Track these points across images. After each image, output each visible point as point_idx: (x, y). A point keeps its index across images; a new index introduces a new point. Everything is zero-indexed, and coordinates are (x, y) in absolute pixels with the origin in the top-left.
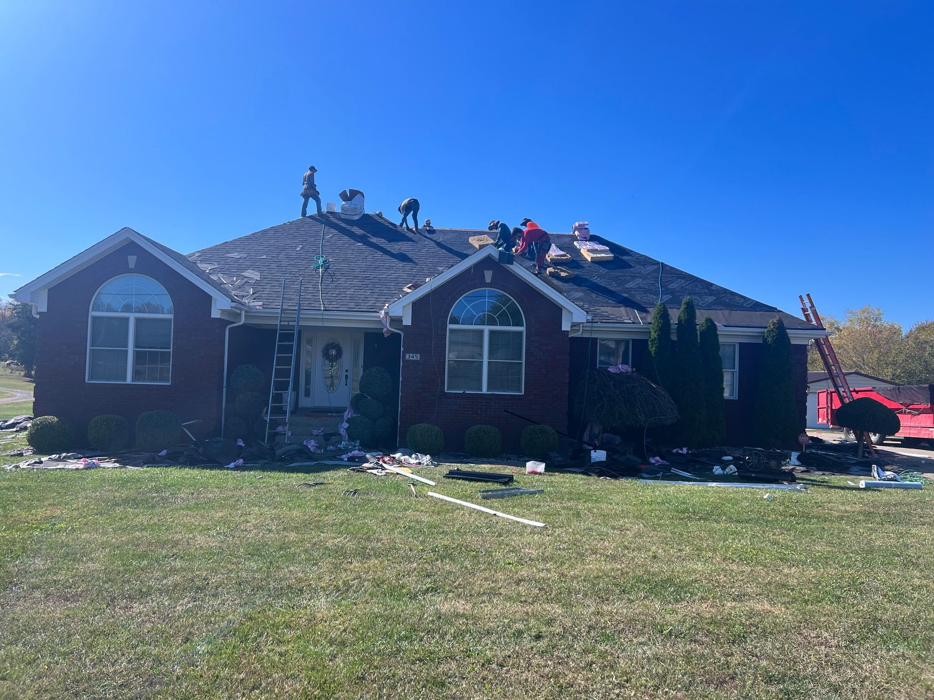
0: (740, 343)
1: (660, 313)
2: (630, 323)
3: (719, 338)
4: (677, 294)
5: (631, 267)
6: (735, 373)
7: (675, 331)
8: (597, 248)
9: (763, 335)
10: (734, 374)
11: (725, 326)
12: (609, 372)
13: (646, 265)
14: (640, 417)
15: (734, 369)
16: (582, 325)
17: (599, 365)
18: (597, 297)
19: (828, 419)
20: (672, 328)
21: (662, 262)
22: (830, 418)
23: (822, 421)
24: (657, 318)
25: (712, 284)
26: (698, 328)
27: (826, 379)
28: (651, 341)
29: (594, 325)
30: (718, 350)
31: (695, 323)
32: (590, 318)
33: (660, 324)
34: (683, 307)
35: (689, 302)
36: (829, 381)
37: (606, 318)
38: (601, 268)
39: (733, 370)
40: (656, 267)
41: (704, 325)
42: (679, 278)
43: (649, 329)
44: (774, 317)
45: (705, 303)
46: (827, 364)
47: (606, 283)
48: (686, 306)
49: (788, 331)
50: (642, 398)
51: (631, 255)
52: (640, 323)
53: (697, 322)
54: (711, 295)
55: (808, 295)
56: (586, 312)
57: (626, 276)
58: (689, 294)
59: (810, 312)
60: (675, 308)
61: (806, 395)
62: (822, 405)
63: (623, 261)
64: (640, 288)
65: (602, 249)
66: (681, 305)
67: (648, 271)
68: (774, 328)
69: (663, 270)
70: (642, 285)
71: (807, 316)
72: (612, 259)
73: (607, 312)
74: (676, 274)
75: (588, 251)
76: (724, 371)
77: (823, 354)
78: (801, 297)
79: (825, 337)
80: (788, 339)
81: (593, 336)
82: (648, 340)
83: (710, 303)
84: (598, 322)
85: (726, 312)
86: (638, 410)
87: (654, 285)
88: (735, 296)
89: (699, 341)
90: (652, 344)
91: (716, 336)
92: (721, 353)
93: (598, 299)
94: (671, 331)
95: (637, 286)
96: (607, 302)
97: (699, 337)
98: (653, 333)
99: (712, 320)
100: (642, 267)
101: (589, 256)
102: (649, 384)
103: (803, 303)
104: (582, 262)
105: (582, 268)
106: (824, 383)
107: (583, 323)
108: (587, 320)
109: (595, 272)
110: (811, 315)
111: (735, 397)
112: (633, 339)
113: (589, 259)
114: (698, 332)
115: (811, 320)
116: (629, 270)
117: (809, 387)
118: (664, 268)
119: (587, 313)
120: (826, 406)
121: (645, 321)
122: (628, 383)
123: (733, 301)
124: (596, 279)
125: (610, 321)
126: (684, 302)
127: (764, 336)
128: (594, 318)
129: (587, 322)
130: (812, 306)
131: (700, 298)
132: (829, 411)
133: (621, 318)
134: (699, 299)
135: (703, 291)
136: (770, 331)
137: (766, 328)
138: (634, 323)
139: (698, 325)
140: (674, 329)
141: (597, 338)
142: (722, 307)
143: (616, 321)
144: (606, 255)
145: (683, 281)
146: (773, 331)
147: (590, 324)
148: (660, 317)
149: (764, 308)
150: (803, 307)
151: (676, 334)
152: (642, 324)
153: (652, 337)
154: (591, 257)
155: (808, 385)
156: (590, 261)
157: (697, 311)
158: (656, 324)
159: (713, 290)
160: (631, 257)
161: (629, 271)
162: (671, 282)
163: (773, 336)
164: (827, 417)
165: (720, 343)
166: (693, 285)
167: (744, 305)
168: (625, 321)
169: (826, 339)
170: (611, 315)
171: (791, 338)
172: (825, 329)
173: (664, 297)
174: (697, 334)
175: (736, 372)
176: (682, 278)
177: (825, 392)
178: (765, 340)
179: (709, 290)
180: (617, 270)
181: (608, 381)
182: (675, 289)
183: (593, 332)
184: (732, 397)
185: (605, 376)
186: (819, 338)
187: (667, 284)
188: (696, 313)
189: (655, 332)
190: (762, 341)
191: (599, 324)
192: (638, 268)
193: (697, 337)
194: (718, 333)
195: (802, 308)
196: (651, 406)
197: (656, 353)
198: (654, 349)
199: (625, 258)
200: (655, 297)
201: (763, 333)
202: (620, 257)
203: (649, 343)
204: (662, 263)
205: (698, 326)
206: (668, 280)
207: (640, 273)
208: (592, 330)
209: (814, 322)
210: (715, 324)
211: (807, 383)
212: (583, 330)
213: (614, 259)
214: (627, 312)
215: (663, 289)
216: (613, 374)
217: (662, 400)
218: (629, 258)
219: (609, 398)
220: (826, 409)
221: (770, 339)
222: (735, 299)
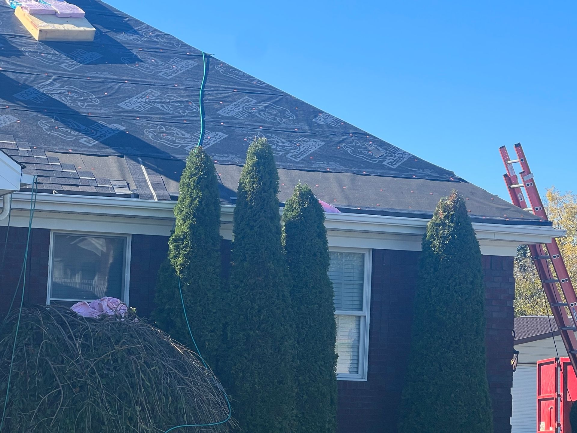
0: (375, 252)
1: (196, 175)
2: (129, 196)
3: (328, 238)
4: (239, 131)
5: (134, 59)
6: (362, 319)
7: (231, 219)
8: (54, 8)
9: (423, 233)
10: (359, 321)
11: (343, 210)
12: (75, 315)
13: (170, 58)
14: (144, 426)
15: (361, 309)
16: (9, 195)
17: (53, 296)
18: (52, 128)
19: (559, 425)
20: (222, 210)
21: (208, 53)
22: (561, 422)
23: (547, 427)
24: (189, 185)
25: (316, 112)
26: (282, 214)
27: (552, 335)
28: (175, 240)
29: (40, 197)
30: (326, 266)
31: (276, 201)
32: (28, 179)
33: (196, 202)
34: (250, 161)
35: (262, 151)
36: (559, 338)
37: (73, 182)
38: (64, 57)
39: (359, 313)
40: (192, 63)
41: (296, 205)
42: (245, 92)
43: (171, 211)
44: (448, 194)
45: (301, 154)
46: (555, 303)
47: (77, 97)
48: (255, 160)
49: (475, 226)
50: (150, 381)
51: (136, 32)
52: (151, 197)
53: (281, 197)
54: (314, 135)
55: (518, 146)
56: (20, 164)
57: (122, 82)
58: (266, 131)
59: (521, 184)
60: (234, 164)
61: (511, 370)
62: (547, 392)
63: (118, 45)
64: (153, 111)
65: (68, 11)
66: (245, 157)
67: (174, 72)
68: (446, 217)
69: (210, 72)
70: (159, 106)
71: (514, 193)
72: (91, 38)
73: (74, 167)
74: (238, 84)
75: (35, 13)
76: (338, 315)
77: (546, 279)
78: (503, 148)
79: (550, 241)
80: (476, 244)
81: (38, 224)
82: (168, 238)
83: (310, 155)
84: (51, 191)
85: (346, 177)
86: (138, 408)
87: (186, 108)
88: (367, 140)
89: (284, 244)
90: (177, 248)
91: (322, 234)
92: (332, 272)
93: (55, 134)
94: (221, 219)
95: (148, 107)
96: (76, 142)
97: (284, 235)
98: (179, 218)
99: (312, 196)
100: (160, 63)
101: (35, 26)
102: (168, 344)
103: (507, 164)
104: (18, 40)
105: (18, 56)
106: (549, 342)
107: (12, 192)
108: (22, 185)
109: (50, 67)
110: (524, 190)
111: (362, 376)
112: (133, 235)
113: (36, 35)
114: (283, 223)
115: (524, 202)
116: (129, 66)
117: (517, 353)
118: (211, 67)
119: (23, 167)
120: (553, 395)
121: (161, 192)
122: (117, 342)
123: (360, 153)
124: (51, 84)
125: (80, 189)
126: (251, 149)
127: (425, 235)
128: (40, 180)
129: (21, 190)
130: (526, 171)
131: (291, 142)
132: (560, 404)
133: (108, 181)
134: (287, 144)
135: (297, 125)
136: (437, 224)
137: (430, 216)
138: (137, 196)
139: (283, 205)
140: (227, 214)
141: (49, 231)
142: (337, 167)
143: (94, 190)
144: (77, 28)
145: (254, 101)
146: (444, 225)
147: (28, 196)
148: (197, 183)
149: (426, 171)
150: (506, 172)
151: (231, 227)
152: (156, 200)
153: (178, 231)
154: (41, 31)
155: (516, 348)
156: (37, 39)
157: (281, 172)
158: (188, 200)
159: (319, 125)
160: (135, 37)
161: (131, 69)
162: (227, 101)
163: (445, 237)
164: (557, 419)
165: (330, 250)
166: (275, 112)
167: (385, 163)
168: (117, 191)
169: (554, 247)
170: (84, 174)
171: (481, 242)
172: (550, 224)
173: (210, 136)
174: (279, 228)
175: (365, 316)
176: (251, 93)
177: (553, 362)
178: (427, 245)
179: (310, 125)
180: (102, 66)
181: (70, 338)
182: (233, 118)
183: (36, 214)
184: (355, 375)
185: (63, 324)
186: (540, 244)
187: (216, 106)
188: (278, 179)
189: (184, 220)
190: (421, 246)
191: (54, 197)
192: (152, 65)
193: (280, 233)
194: (326, 225)
195: (506, 176)
196: (170, 398)
197: (185, 268)
198: (180, 260)
199: (122, 37)
200: (187, 136)
201: (424, 228)
202: (111, 35)
203: (171, 247)
204: (208, 57)
205: (281, 209)
206: (219, 96)
207: (155, 76)
208: (34, 210)
209: (529, 208)
210: (320, 205)
211: (512, 343)
212: (11, 209)
213: (95, 37)
214: (121, 169)
215: (206, 118)
216: (82, 319)
217: (196, 384)
218: (131, 38)
219: (70, 378)
220: (554, 401)
221: (436, 243)
222: (366, 148)
